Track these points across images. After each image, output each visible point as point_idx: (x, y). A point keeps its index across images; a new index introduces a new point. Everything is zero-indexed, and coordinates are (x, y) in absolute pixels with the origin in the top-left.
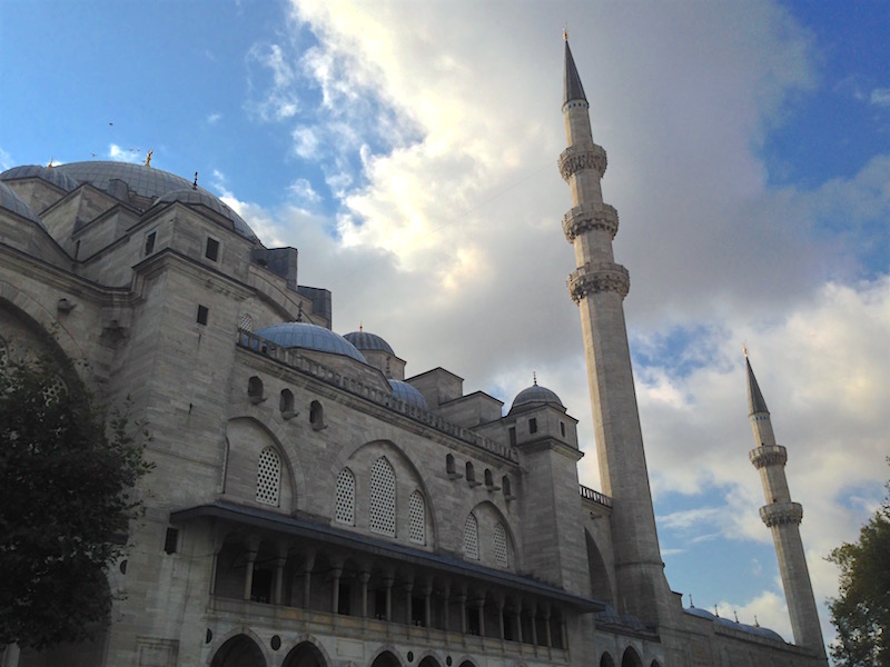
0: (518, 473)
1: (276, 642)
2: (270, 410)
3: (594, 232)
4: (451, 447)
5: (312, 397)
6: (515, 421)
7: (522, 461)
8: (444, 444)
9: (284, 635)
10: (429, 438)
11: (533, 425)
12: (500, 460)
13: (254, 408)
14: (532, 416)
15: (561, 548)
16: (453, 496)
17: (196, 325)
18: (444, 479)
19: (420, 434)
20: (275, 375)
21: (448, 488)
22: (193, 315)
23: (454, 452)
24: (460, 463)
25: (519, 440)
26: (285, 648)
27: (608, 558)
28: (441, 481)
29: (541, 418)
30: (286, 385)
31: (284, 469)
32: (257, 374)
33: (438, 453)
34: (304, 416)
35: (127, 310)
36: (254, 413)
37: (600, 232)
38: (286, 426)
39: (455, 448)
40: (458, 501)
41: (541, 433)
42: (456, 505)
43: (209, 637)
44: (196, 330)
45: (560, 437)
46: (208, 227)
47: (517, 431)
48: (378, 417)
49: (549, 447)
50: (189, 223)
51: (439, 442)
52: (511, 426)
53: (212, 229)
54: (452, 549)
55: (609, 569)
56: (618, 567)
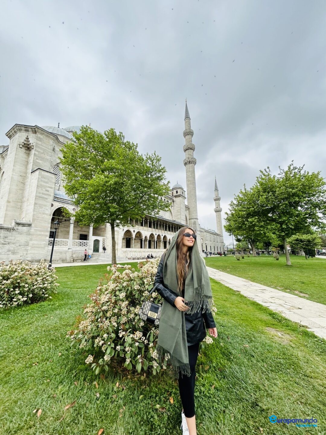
0: (173, 201)
1: (134, 231)
3: (190, 150)
7: (174, 199)
11: (177, 192)
14: (177, 190)
15: (181, 216)
25: (174, 195)
26: (136, 232)
27: (188, 218)
29: (179, 190)
37: (191, 150)
41: (179, 194)
43: (123, 230)
45: (182, 195)
47: (174, 193)
49: (180, 196)
52: (172, 192)
55: (188, 220)
56: (189, 219)
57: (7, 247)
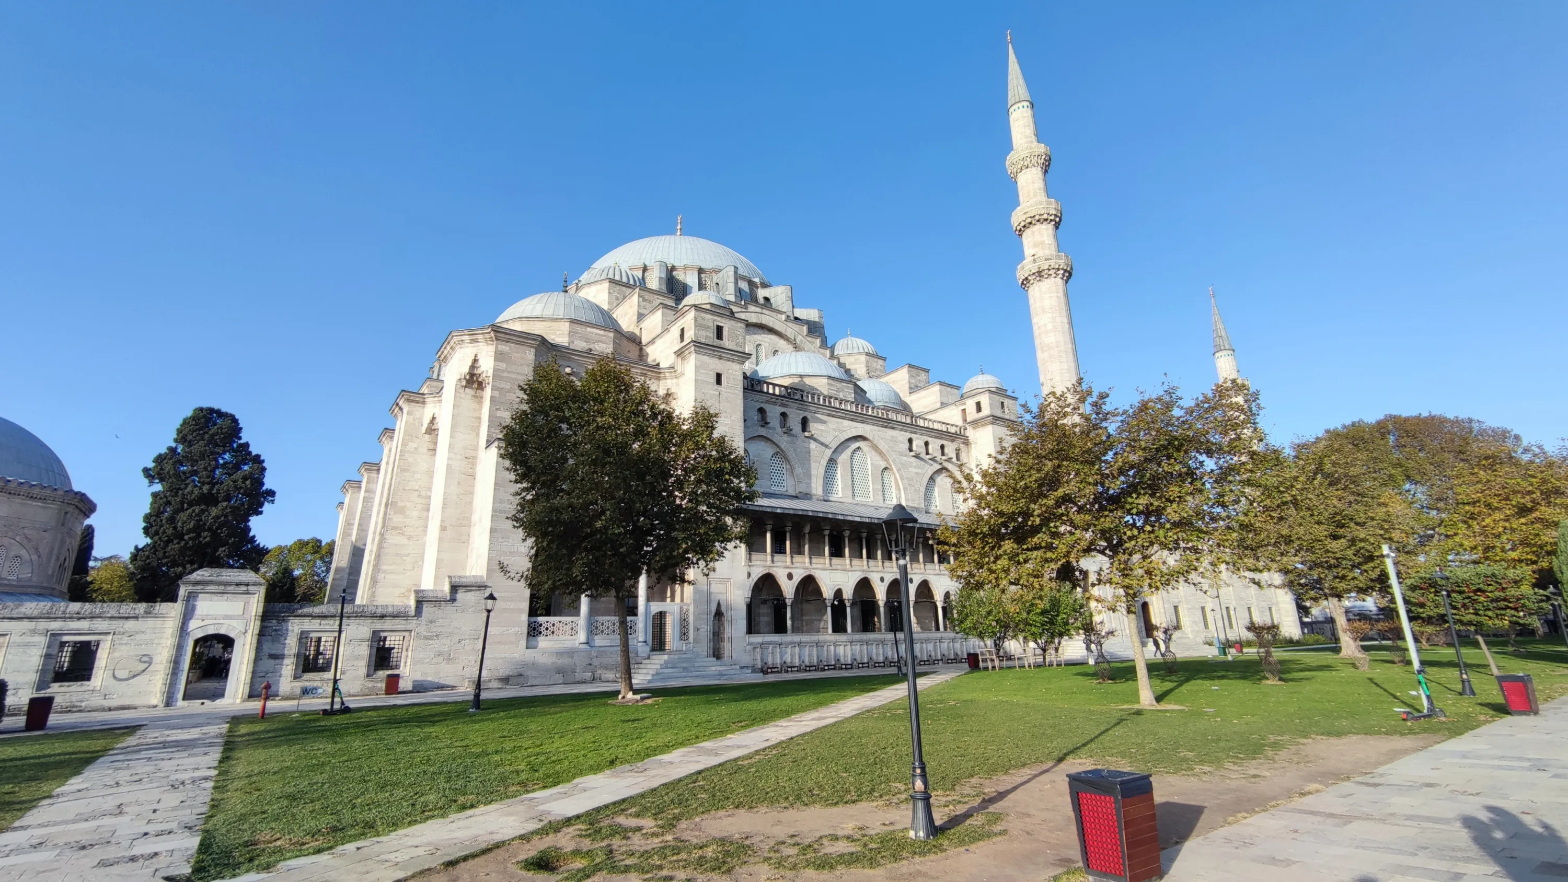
0: (969, 444)
1: (790, 577)
2: (774, 429)
3: (1038, 226)
4: (911, 432)
5: (802, 414)
6: (965, 404)
7: (972, 434)
8: (906, 431)
9: (794, 572)
10: (893, 428)
11: (979, 407)
12: (953, 437)
13: (763, 429)
14: (977, 399)
16: (915, 467)
17: (717, 387)
18: (906, 456)
19: (886, 427)
20: (775, 404)
21: (911, 463)
22: (713, 379)
23: (913, 436)
24: (918, 444)
25: (968, 420)
26: (797, 579)
28: (904, 458)
29: (985, 401)
30: (783, 410)
31: (788, 467)
32: (762, 405)
33: (900, 438)
34: (797, 428)
35: (675, 381)
36: (763, 432)
38: (785, 437)
39: (915, 433)
40: (919, 471)
41: (986, 411)
42: (917, 474)
43: (749, 575)
44: (716, 390)
45: (998, 413)
46: (715, 318)
47: (967, 412)
48: (852, 420)
49: (990, 424)
50: (703, 319)
51: (901, 430)
52: (963, 407)
53: (718, 319)
54: (916, 505)
57: (436, 644)
